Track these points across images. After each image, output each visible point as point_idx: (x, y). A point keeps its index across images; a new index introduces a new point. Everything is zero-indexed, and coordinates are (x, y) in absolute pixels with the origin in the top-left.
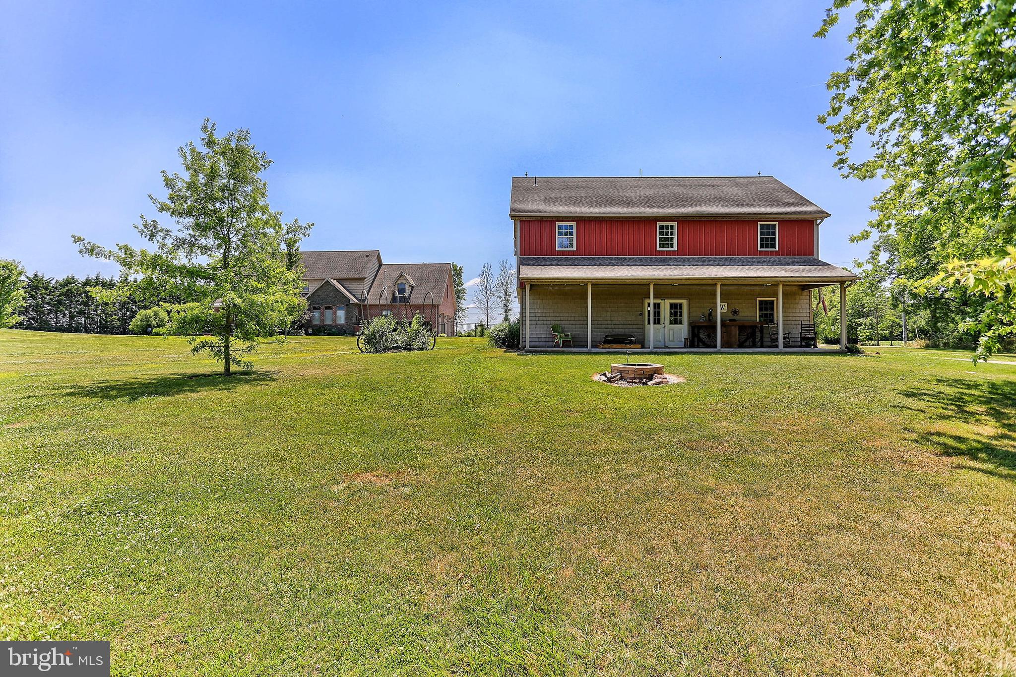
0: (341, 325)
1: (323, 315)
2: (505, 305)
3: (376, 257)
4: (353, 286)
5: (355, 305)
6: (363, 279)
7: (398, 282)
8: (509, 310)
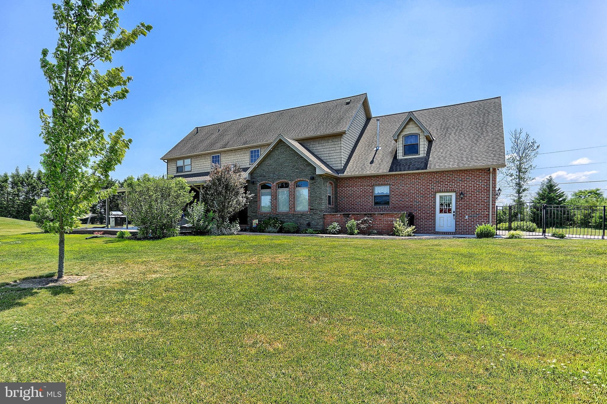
0: (302, 214)
1: (275, 198)
2: (519, 185)
3: (361, 102)
4: (323, 149)
5: (326, 177)
6: (339, 135)
7: (404, 133)
8: (524, 190)
